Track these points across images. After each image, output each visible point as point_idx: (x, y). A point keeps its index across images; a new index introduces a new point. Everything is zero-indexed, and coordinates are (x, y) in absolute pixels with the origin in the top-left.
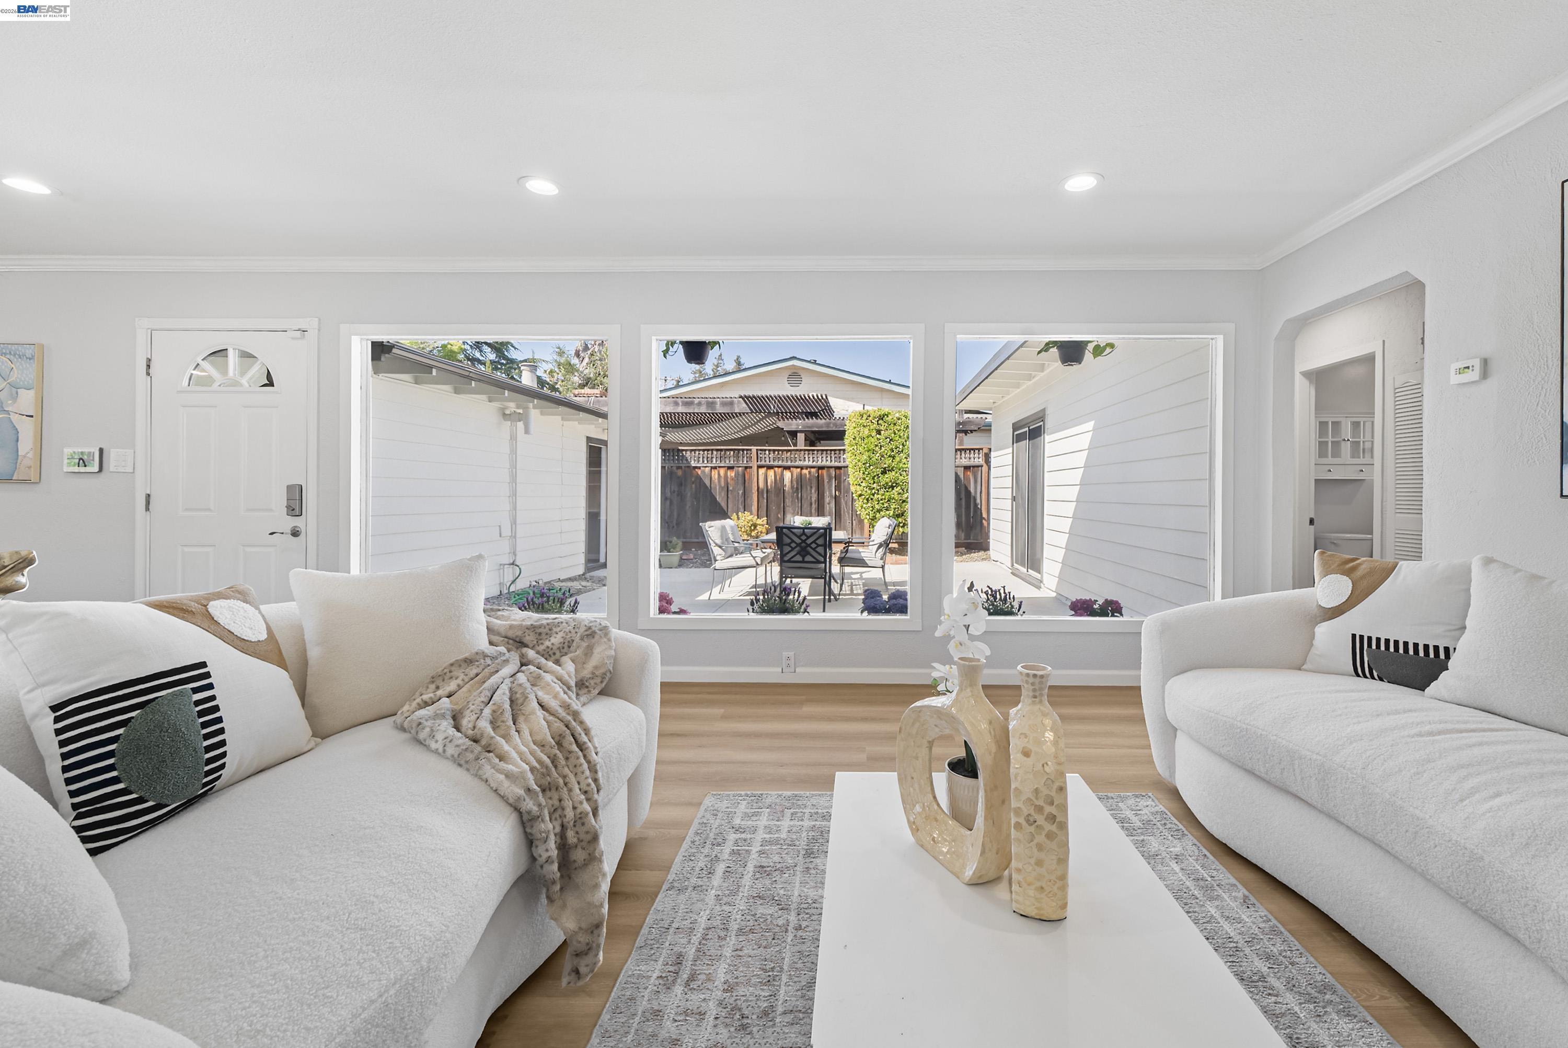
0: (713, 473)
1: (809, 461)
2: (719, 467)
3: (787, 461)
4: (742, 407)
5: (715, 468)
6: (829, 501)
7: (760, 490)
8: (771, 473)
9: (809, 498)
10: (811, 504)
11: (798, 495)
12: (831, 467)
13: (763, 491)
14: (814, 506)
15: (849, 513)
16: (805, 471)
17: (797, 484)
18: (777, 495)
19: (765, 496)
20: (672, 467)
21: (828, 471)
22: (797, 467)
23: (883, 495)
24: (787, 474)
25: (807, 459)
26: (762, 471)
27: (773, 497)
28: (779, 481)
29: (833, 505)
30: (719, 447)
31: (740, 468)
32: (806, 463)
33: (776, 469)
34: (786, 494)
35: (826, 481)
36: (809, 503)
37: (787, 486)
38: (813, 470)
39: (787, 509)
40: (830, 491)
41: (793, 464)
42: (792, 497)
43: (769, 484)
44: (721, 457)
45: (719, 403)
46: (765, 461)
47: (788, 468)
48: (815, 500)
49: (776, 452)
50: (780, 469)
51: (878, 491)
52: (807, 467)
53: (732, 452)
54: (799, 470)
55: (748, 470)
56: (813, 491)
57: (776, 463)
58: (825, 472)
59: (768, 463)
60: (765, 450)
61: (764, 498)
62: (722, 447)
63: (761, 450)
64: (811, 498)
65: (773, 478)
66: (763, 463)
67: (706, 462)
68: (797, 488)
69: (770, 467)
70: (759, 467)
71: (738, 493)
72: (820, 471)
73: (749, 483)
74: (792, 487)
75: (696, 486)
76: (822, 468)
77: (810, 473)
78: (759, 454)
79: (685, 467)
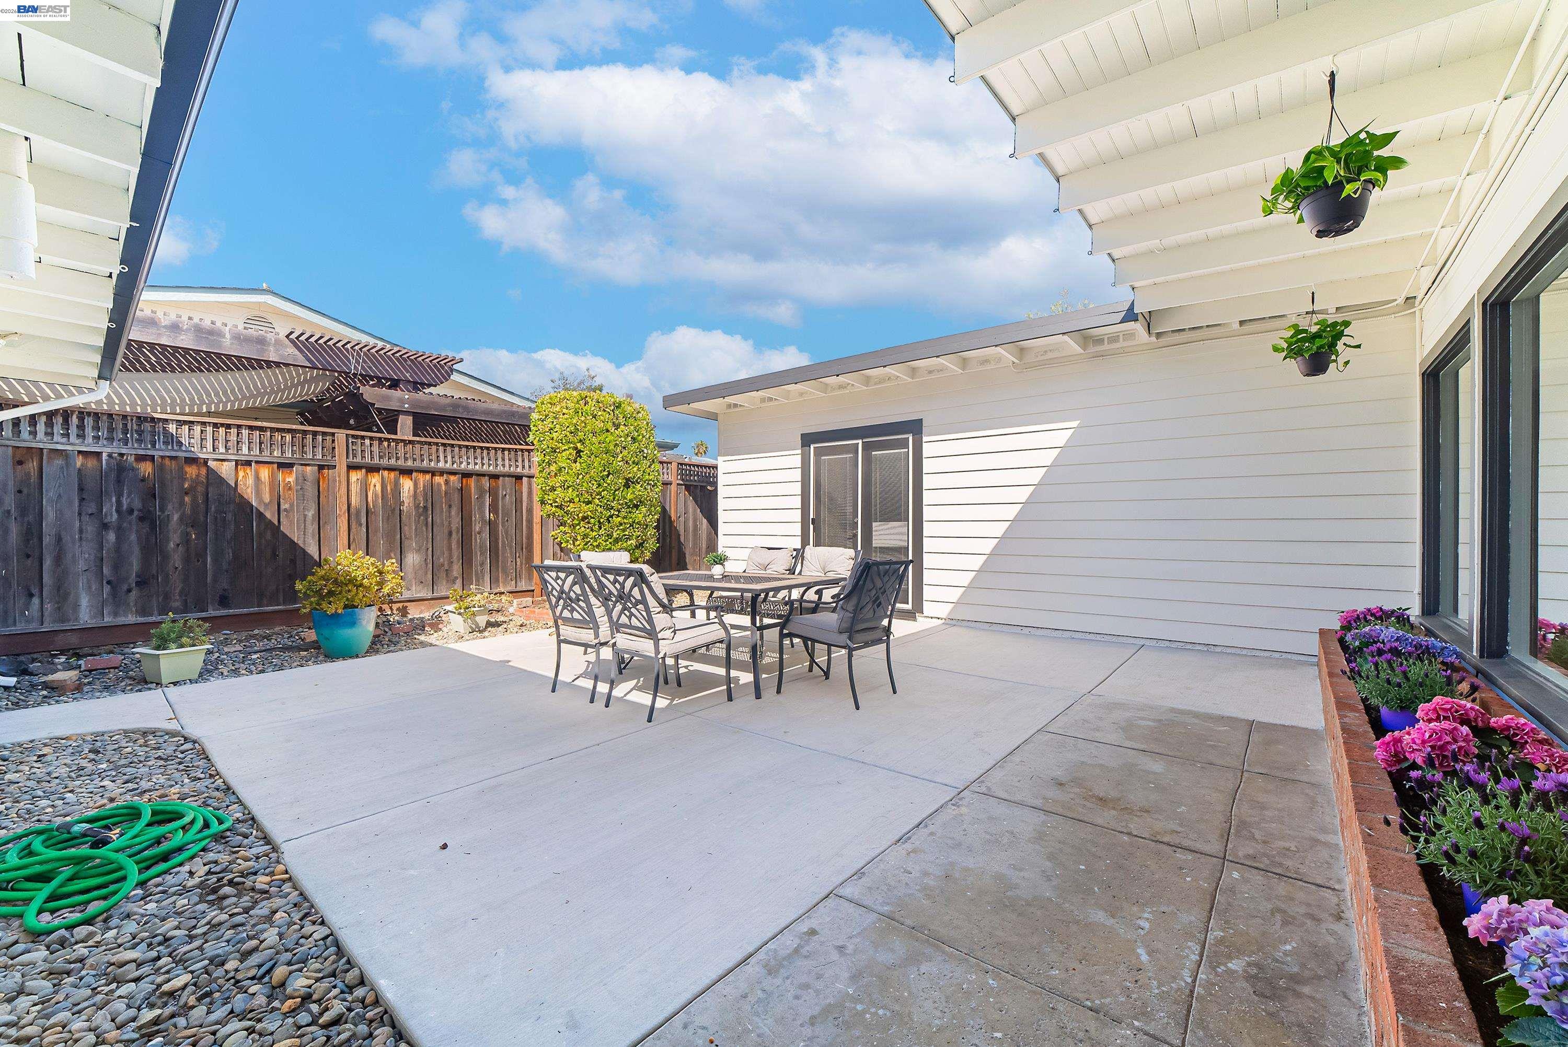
0: (241, 474)
1: (446, 462)
2: (257, 462)
3: (406, 459)
4: (290, 353)
5: (248, 463)
6: (481, 528)
7: (352, 510)
8: (375, 480)
9: (446, 523)
10: (450, 533)
11: (426, 519)
12: (484, 475)
13: (358, 512)
14: (454, 535)
15: (511, 547)
16: (437, 479)
17: (426, 500)
18: (387, 519)
19: (364, 520)
20: (122, 455)
21: (478, 481)
22: (425, 472)
23: (624, 518)
24: (407, 485)
25: (442, 458)
26: (355, 476)
27: (379, 522)
28: (392, 497)
29: (486, 535)
30: (259, 424)
31: (309, 468)
32: (441, 465)
33: (386, 473)
34: (403, 517)
35: (474, 496)
36: (446, 531)
37: (406, 505)
38: (452, 478)
39: (406, 543)
40: (482, 513)
41: (417, 464)
42: (417, 522)
43: (370, 499)
44: (261, 443)
45: (228, 336)
46: (363, 457)
47: (407, 472)
48: (457, 528)
49: (386, 444)
50: (392, 474)
51: (619, 512)
52: (442, 473)
53: (288, 437)
54: (428, 477)
55: (326, 471)
56: (453, 513)
57: (385, 462)
58: (472, 482)
59: (368, 460)
60: (363, 438)
61: (361, 525)
62: (265, 424)
63: (353, 436)
64: (450, 523)
65: (379, 488)
66: (358, 460)
67: (222, 450)
68: (425, 508)
69: (372, 469)
70: (351, 467)
71: (305, 516)
72: (464, 480)
73: (327, 497)
74: (417, 507)
75: (194, 500)
76: (466, 475)
77: (447, 482)
78: (350, 444)
79: (162, 457)
